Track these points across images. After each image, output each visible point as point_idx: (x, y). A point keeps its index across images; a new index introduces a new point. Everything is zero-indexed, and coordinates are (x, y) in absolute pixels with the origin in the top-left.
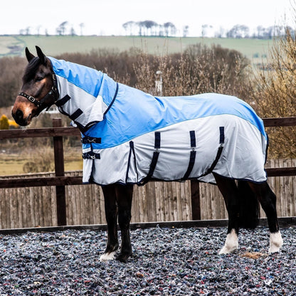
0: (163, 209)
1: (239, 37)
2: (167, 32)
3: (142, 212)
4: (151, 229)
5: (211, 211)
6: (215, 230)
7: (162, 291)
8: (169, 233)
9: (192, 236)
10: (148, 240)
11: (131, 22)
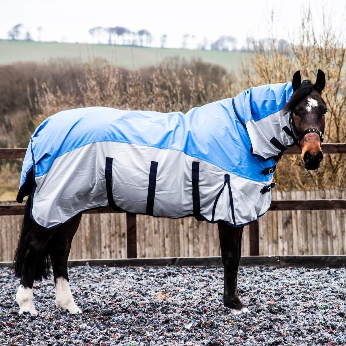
0: (109, 246)
1: (225, 50)
2: (142, 41)
3: (84, 250)
4: (80, 267)
5: (165, 250)
6: (151, 270)
7: (69, 335)
8: (100, 272)
9: (125, 276)
10: (75, 280)
11: (99, 28)
